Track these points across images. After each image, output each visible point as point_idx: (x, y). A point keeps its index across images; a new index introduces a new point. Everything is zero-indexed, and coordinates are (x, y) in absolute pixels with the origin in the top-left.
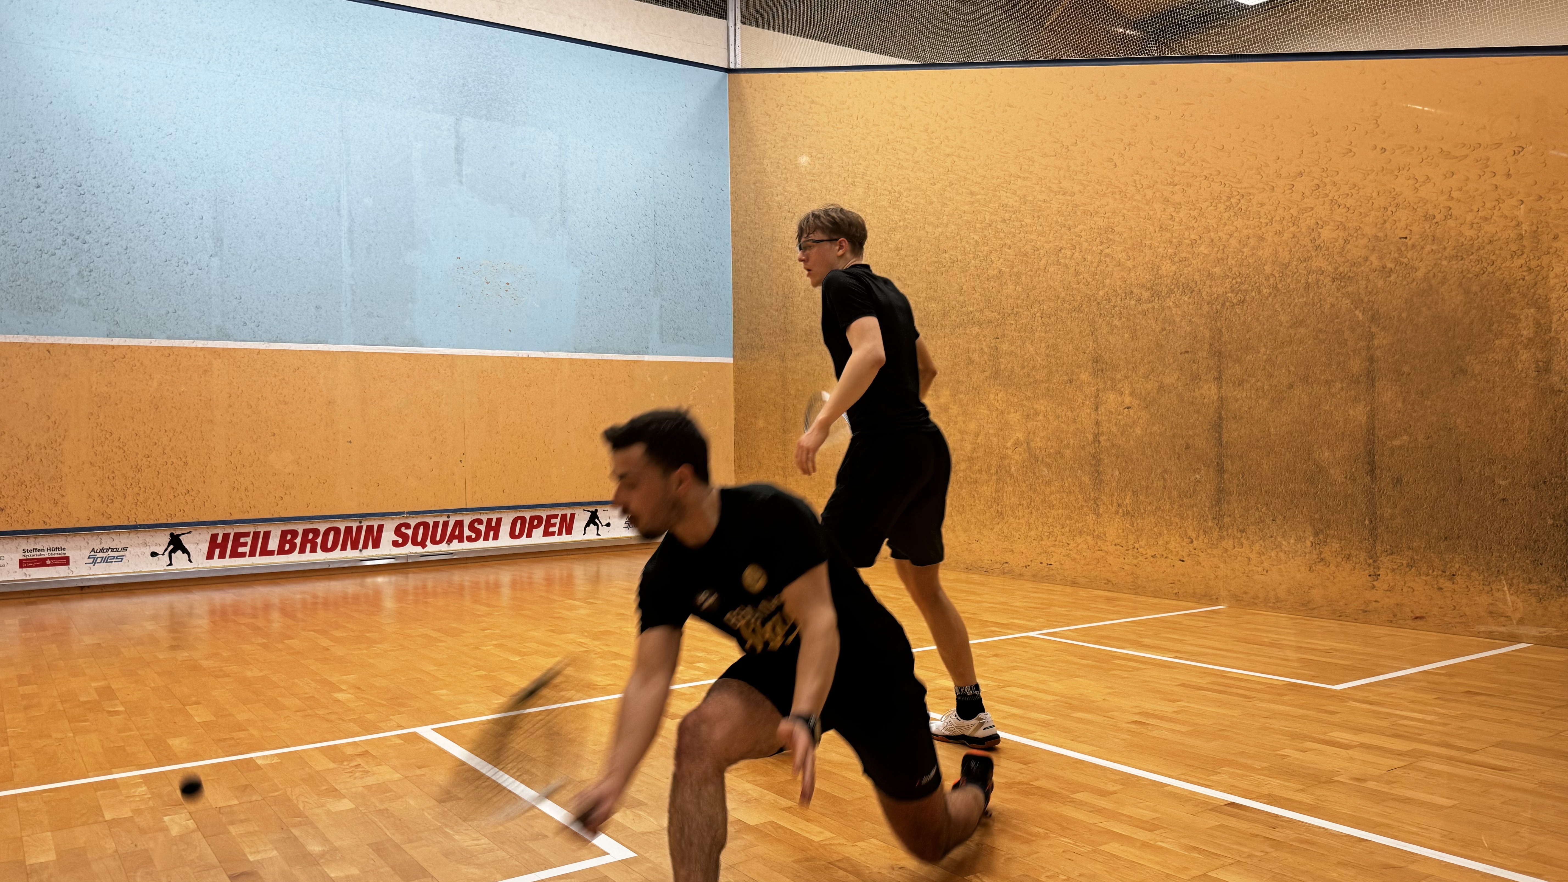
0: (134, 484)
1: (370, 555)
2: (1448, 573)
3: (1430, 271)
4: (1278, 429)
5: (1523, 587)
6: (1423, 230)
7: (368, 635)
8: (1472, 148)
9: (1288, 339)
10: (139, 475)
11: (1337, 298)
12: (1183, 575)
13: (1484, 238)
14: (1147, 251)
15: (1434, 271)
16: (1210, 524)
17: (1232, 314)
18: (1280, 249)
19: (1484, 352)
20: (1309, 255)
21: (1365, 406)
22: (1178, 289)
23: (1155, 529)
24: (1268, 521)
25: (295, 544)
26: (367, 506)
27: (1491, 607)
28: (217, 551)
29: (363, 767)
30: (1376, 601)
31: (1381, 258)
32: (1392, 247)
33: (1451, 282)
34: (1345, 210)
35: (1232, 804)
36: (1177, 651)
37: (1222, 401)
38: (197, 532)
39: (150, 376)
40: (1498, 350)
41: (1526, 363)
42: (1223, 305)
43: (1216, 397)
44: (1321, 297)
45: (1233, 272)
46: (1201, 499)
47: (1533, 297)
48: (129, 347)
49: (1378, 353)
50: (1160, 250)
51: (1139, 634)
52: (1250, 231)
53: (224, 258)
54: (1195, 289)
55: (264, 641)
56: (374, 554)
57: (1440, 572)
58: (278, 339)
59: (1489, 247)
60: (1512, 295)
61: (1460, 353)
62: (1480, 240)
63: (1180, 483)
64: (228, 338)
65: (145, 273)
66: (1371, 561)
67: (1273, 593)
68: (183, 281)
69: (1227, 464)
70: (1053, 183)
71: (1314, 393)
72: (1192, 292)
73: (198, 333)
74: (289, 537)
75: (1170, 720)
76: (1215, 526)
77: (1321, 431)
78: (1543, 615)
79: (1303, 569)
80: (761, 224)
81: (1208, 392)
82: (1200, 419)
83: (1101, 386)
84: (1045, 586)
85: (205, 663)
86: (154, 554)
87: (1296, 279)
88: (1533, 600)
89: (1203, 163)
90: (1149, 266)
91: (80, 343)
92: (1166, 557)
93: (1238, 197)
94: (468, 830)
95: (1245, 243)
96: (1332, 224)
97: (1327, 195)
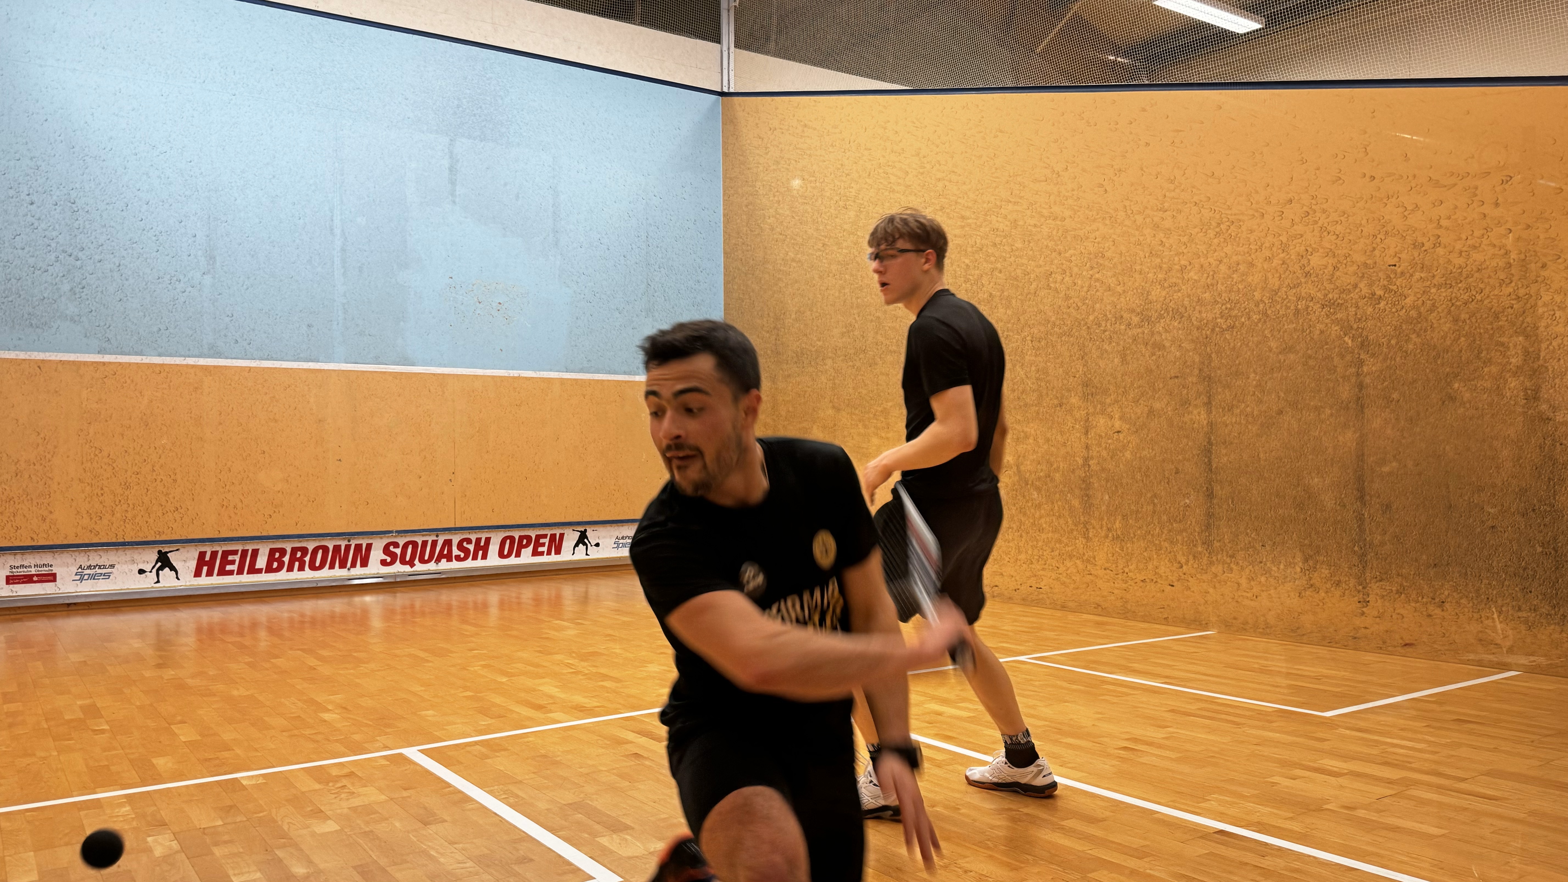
0: (123, 501)
1: (358, 573)
2: (1437, 600)
3: (1419, 298)
4: (1267, 455)
5: (1512, 615)
6: (1412, 258)
7: (355, 654)
8: (1460, 178)
9: (1278, 365)
10: (127, 493)
11: (1327, 324)
12: (1173, 600)
13: (1473, 266)
14: (1137, 276)
15: (1422, 299)
16: (1200, 549)
17: (1222, 339)
18: (1269, 275)
19: (1473, 380)
20: (1299, 281)
21: (1355, 432)
22: (1168, 314)
23: (1145, 554)
24: (1258, 546)
25: (284, 562)
26: (356, 524)
27: (1480, 635)
28: (205, 569)
29: (349, 788)
30: (1366, 628)
31: (1370, 285)
32: (1381, 274)
33: (1440, 310)
34: (1335, 237)
35: (1221, 832)
36: (1167, 677)
37: (1211, 426)
38: (186, 550)
39: (141, 393)
40: (1487, 377)
41: (1515, 392)
42: (1213, 330)
43: (1205, 422)
44: (1311, 323)
45: (1223, 298)
46: (1191, 524)
47: (1521, 325)
48: (120, 364)
49: (1368, 380)
50: (1150, 275)
51: (1128, 659)
52: (1240, 257)
53: (217, 276)
54: (1185, 315)
55: (251, 660)
56: (362, 573)
57: (1430, 599)
58: (269, 357)
59: (1477, 275)
60: (1500, 323)
61: (1449, 380)
62: (1469, 268)
63: (1170, 508)
64: (219, 355)
65: (138, 290)
66: (1361, 587)
67: (1262, 619)
68: (176, 298)
69: (1217, 488)
70: (1044, 208)
71: (1303, 419)
72: (1181, 318)
73: (189, 350)
74: (277, 555)
75: (1160, 746)
76: (1205, 551)
77: (1310, 457)
78: (1533, 643)
79: (1292, 594)
80: (753, 246)
81: (1198, 417)
82: (1190, 444)
83: (1091, 410)
84: (1035, 610)
85: (190, 681)
86: (141, 572)
87: (1286, 305)
88: (1523, 627)
89: (1194, 190)
90: (1139, 291)
91: (71, 359)
92: (1156, 582)
93: (1228, 223)
94: (451, 853)
95: (1234, 269)
96: (1321, 250)
97: (1316, 222)
